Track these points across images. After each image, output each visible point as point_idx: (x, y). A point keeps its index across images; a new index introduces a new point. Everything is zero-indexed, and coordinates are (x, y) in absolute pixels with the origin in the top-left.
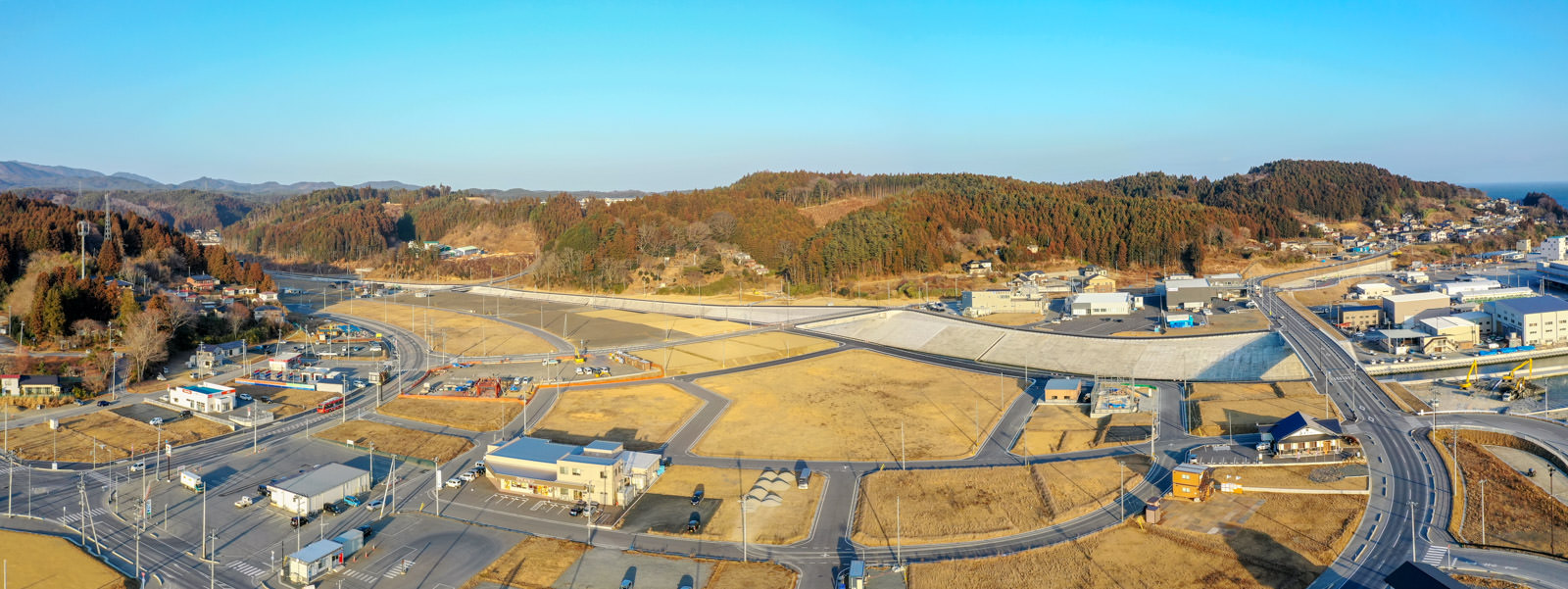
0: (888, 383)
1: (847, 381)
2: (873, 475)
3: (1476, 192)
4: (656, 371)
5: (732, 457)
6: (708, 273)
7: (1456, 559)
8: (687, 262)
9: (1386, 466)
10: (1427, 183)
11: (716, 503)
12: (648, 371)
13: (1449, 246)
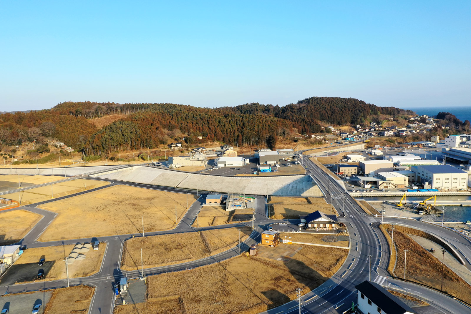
0: (135, 199)
1: (115, 199)
2: (130, 240)
3: (410, 112)
4: (14, 204)
5: (59, 240)
6: (41, 152)
7: (390, 284)
8: (29, 147)
9: (358, 238)
10: (384, 108)
11: (52, 263)
12: (10, 204)
13: (394, 138)
